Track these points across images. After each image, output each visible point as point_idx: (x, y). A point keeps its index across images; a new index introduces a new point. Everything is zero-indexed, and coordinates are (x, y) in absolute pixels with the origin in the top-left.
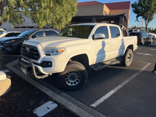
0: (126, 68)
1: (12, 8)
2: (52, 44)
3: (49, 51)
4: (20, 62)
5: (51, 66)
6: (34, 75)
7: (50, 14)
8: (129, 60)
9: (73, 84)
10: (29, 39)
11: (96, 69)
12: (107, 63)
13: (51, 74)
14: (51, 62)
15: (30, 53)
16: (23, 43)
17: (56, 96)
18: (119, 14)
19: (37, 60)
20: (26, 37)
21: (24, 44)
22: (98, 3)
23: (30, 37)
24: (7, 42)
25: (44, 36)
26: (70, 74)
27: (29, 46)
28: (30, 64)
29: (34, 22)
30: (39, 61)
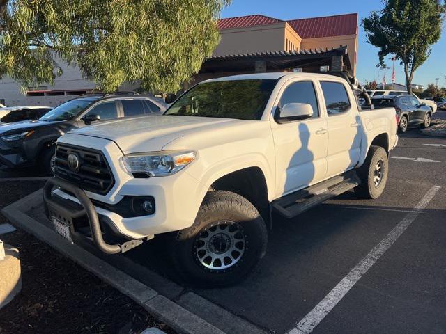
0: (373, 204)
1: (20, 33)
2: (153, 139)
3: (145, 164)
4: (49, 202)
5: (152, 211)
6: (96, 243)
7: (141, 49)
8: (379, 179)
9: (223, 264)
10: (76, 128)
11: (288, 213)
12: (317, 193)
13: (151, 237)
14: (151, 199)
15: (81, 170)
16: (59, 140)
17: (170, 310)
18: (328, 50)
19: (105, 194)
20: (66, 122)
21: (60, 144)
22: (267, 21)
23: (79, 119)
24: (8, 139)
25: (119, 116)
26: (211, 234)
27: (76, 149)
28: (82, 209)
29: (89, 74)
30: (113, 198)
